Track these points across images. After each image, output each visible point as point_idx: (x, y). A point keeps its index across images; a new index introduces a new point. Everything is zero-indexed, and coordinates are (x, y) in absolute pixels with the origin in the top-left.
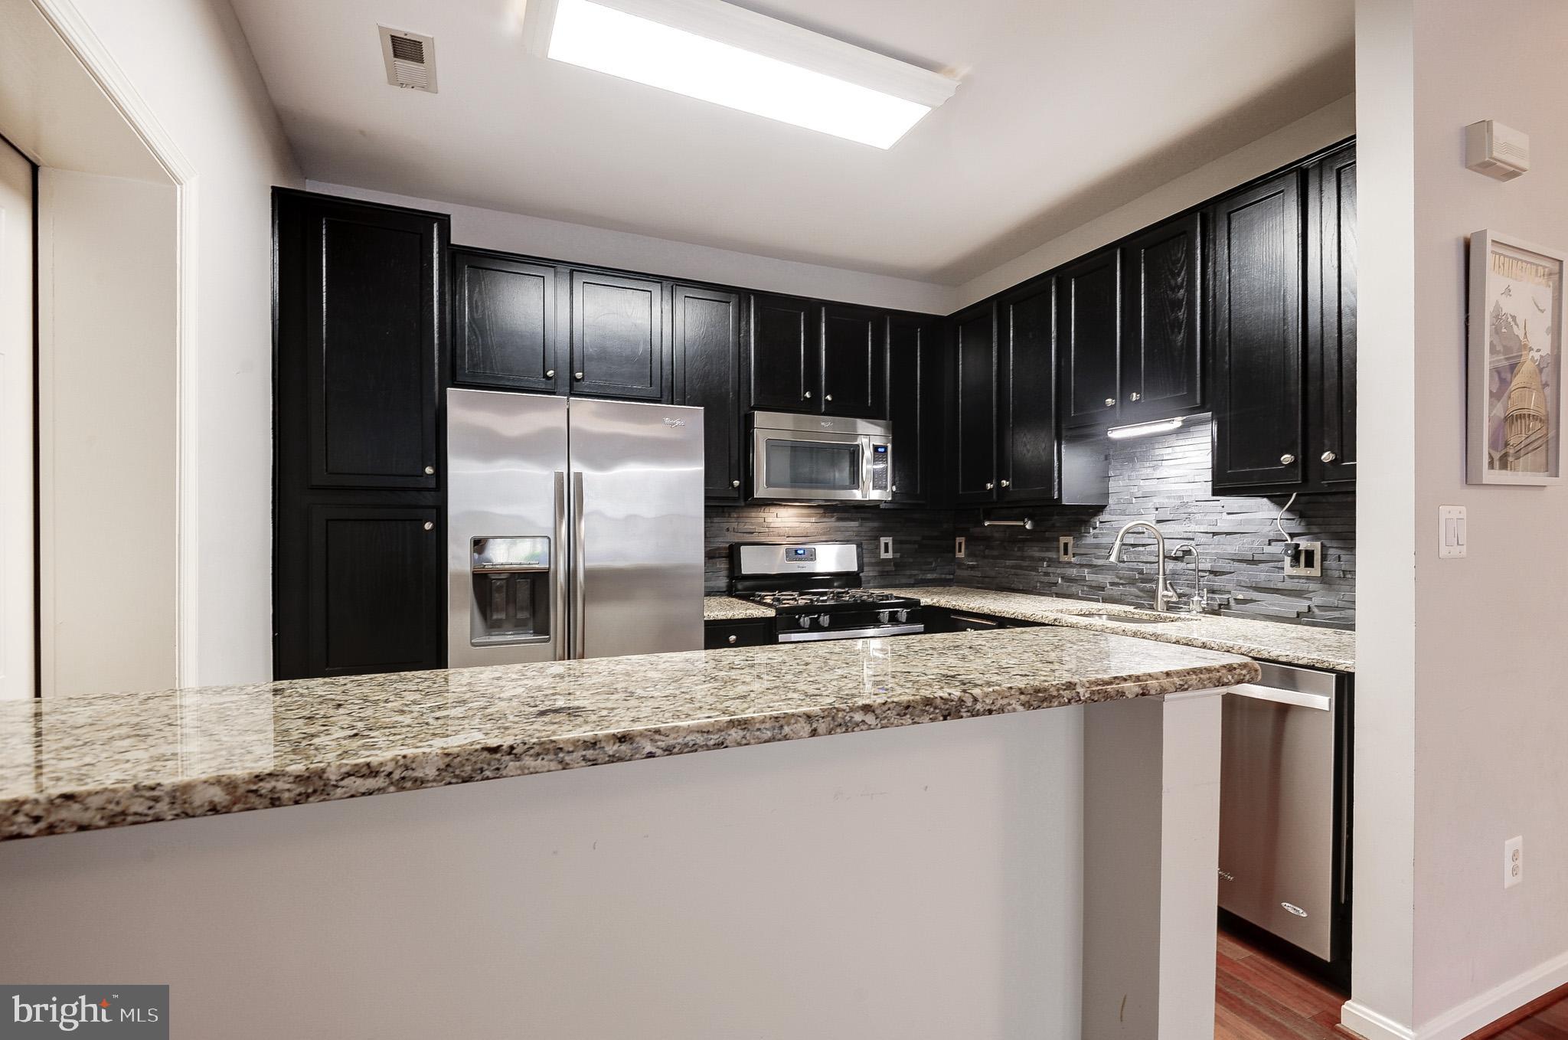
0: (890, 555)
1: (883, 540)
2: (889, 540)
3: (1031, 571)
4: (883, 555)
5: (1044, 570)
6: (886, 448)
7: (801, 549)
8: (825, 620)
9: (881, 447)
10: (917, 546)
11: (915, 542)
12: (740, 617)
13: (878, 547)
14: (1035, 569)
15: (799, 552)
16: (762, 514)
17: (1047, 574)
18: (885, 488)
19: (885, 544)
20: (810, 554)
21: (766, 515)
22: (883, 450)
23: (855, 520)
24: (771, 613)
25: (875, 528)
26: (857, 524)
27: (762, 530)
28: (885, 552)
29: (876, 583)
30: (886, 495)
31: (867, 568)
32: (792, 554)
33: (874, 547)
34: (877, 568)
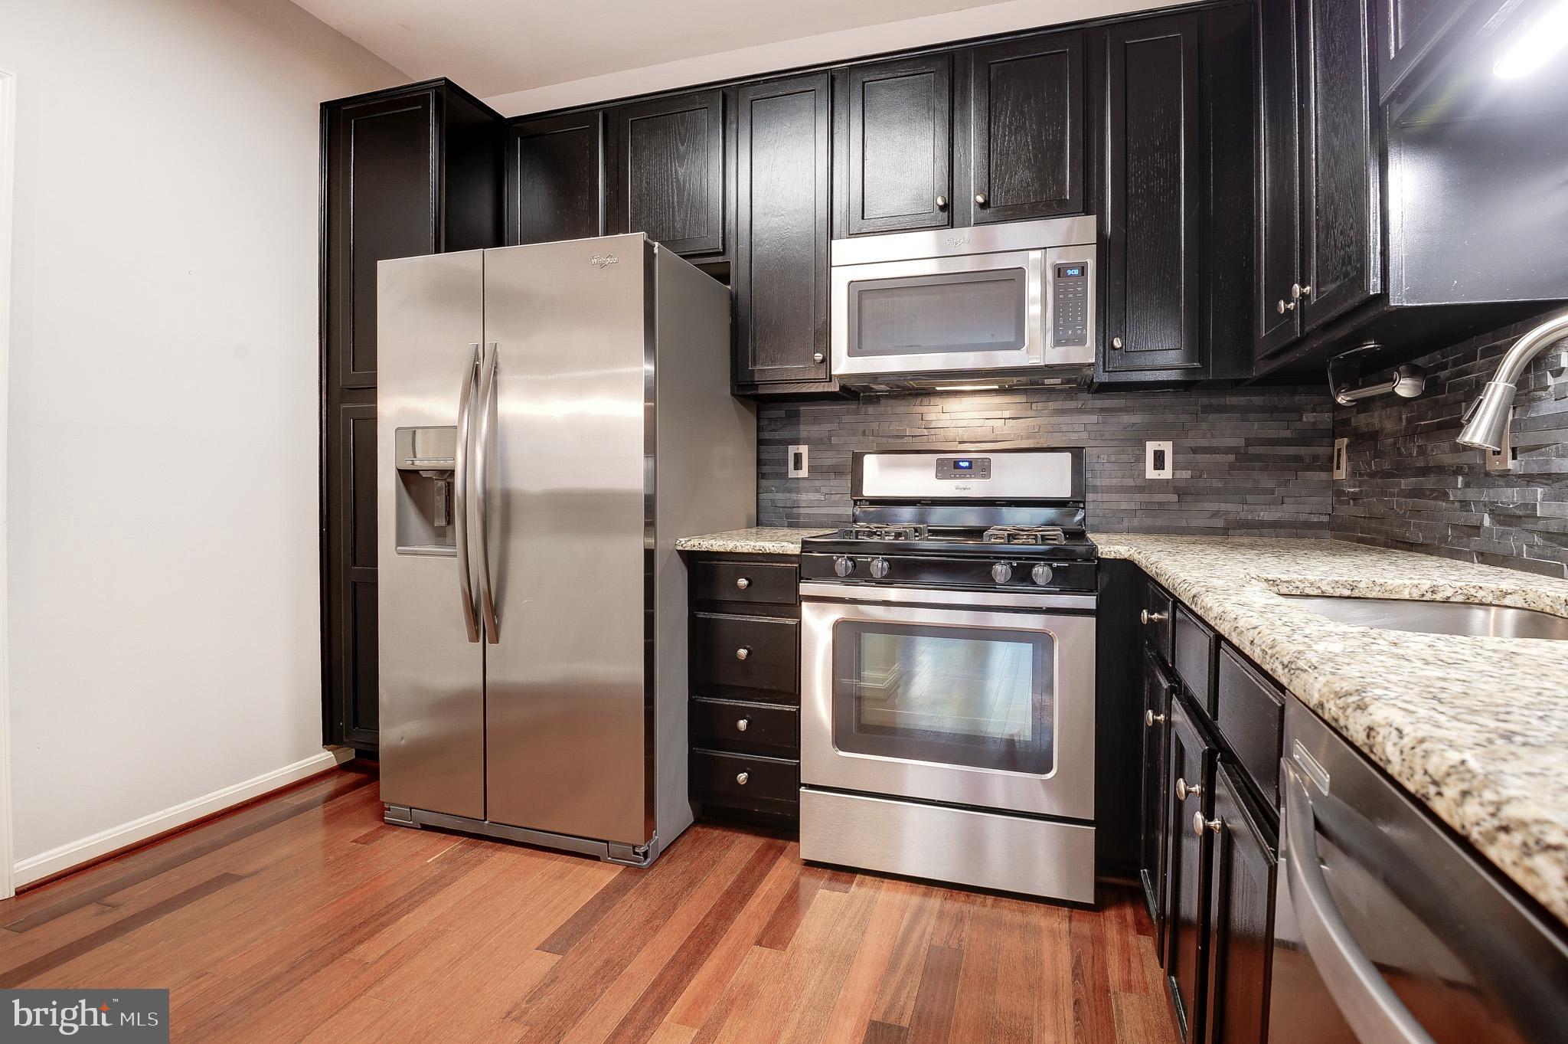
0: (1167, 473)
1: (1151, 447)
2: (1167, 447)
3: (1435, 499)
4: (1151, 473)
5: (1460, 495)
6: (1083, 270)
7: (964, 461)
9: (1072, 266)
10: (1231, 458)
11: (1228, 450)
13: (1141, 459)
14: (1444, 496)
15: (961, 464)
16: (919, 409)
17: (1465, 505)
18: (1081, 341)
19: (1156, 452)
20: (981, 468)
21: (924, 409)
22: (1076, 272)
23: (1091, 412)
24: (794, 549)
25: (1134, 424)
26: (1094, 418)
27: (917, 432)
28: (1156, 468)
29: (1135, 522)
30: (1085, 353)
31: (1115, 497)
32: (951, 468)
33: (1125, 458)
34: (1138, 497)
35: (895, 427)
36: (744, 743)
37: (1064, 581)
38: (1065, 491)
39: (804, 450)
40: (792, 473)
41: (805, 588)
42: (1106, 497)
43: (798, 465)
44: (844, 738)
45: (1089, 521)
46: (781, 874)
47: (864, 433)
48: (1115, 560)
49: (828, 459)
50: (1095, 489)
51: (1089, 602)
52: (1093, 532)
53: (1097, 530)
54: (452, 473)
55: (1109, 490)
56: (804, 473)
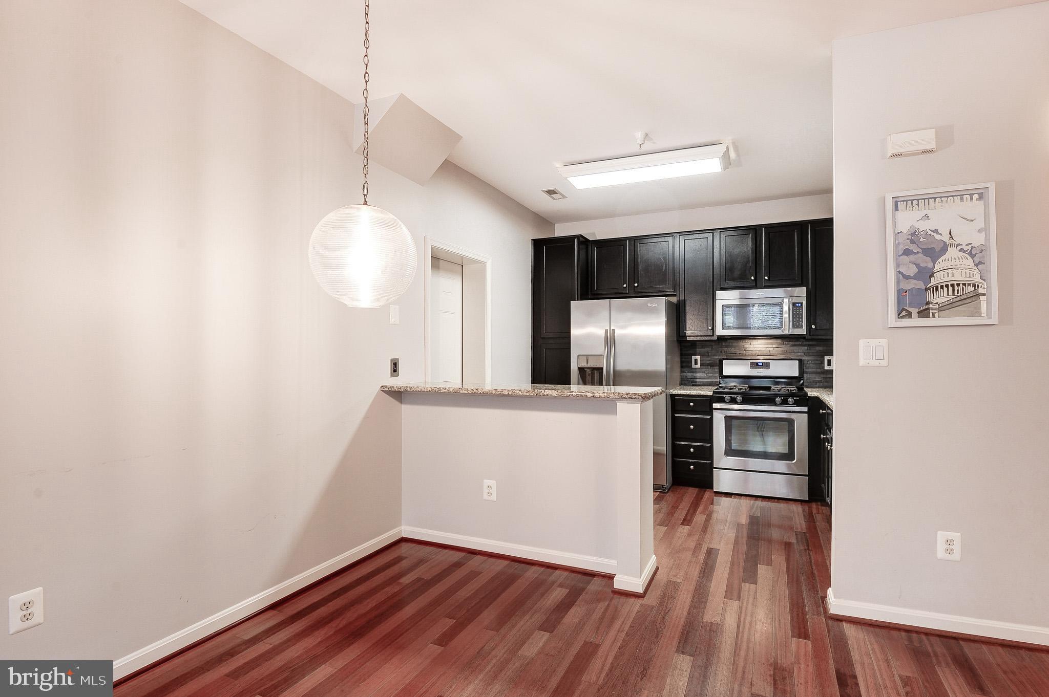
0: (832, 367)
1: (826, 358)
2: (832, 358)
4: (826, 367)
6: (802, 304)
7: (760, 363)
8: (739, 398)
9: (798, 303)
12: (693, 394)
13: (823, 362)
15: (759, 364)
16: (741, 344)
18: (802, 327)
19: (828, 360)
20: (766, 366)
21: (744, 344)
22: (799, 305)
23: (805, 345)
24: (710, 393)
25: (820, 350)
26: (806, 348)
27: (741, 352)
28: (828, 365)
29: (821, 384)
30: (803, 331)
31: (814, 375)
32: (755, 365)
33: (817, 362)
34: (822, 375)
35: (733, 350)
36: (692, 456)
37: (797, 403)
38: (796, 374)
39: (698, 357)
40: (694, 366)
41: (715, 406)
42: (810, 375)
43: (696, 363)
44: (730, 452)
45: (805, 384)
46: (707, 494)
47: (721, 352)
48: (813, 397)
49: (707, 361)
50: (807, 373)
51: (806, 409)
52: (806, 388)
53: (807, 387)
54: (602, 369)
55: (812, 373)
56: (698, 366)
